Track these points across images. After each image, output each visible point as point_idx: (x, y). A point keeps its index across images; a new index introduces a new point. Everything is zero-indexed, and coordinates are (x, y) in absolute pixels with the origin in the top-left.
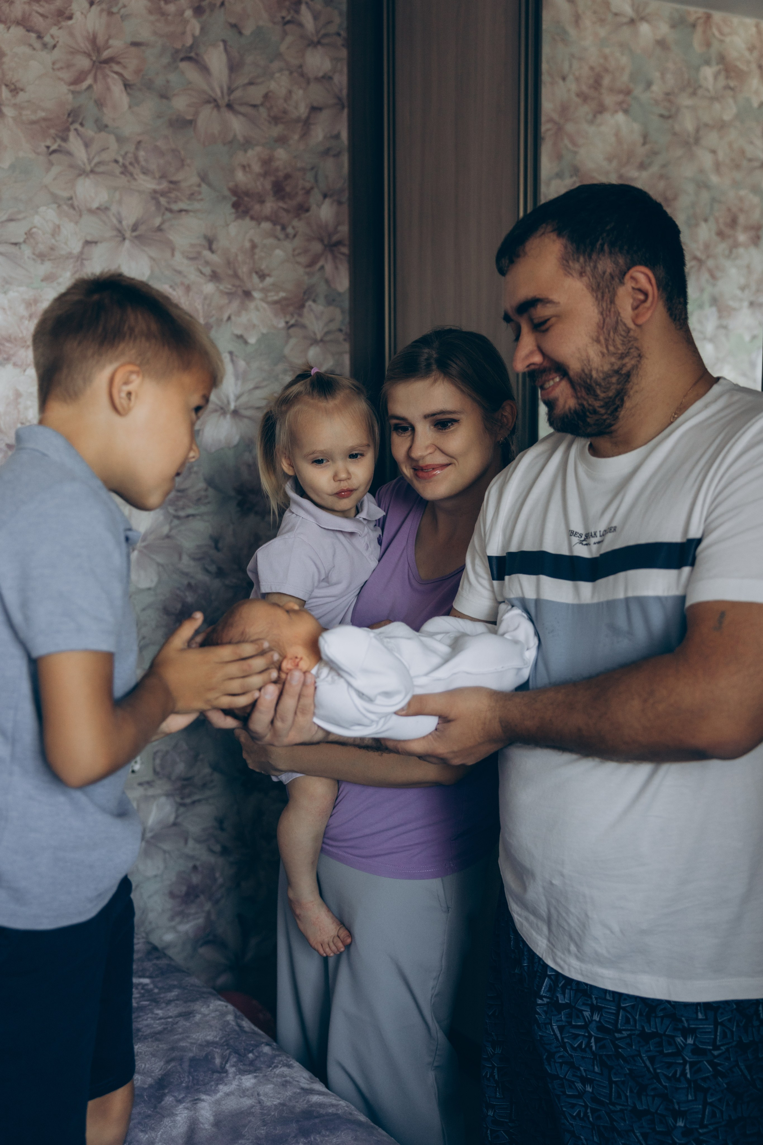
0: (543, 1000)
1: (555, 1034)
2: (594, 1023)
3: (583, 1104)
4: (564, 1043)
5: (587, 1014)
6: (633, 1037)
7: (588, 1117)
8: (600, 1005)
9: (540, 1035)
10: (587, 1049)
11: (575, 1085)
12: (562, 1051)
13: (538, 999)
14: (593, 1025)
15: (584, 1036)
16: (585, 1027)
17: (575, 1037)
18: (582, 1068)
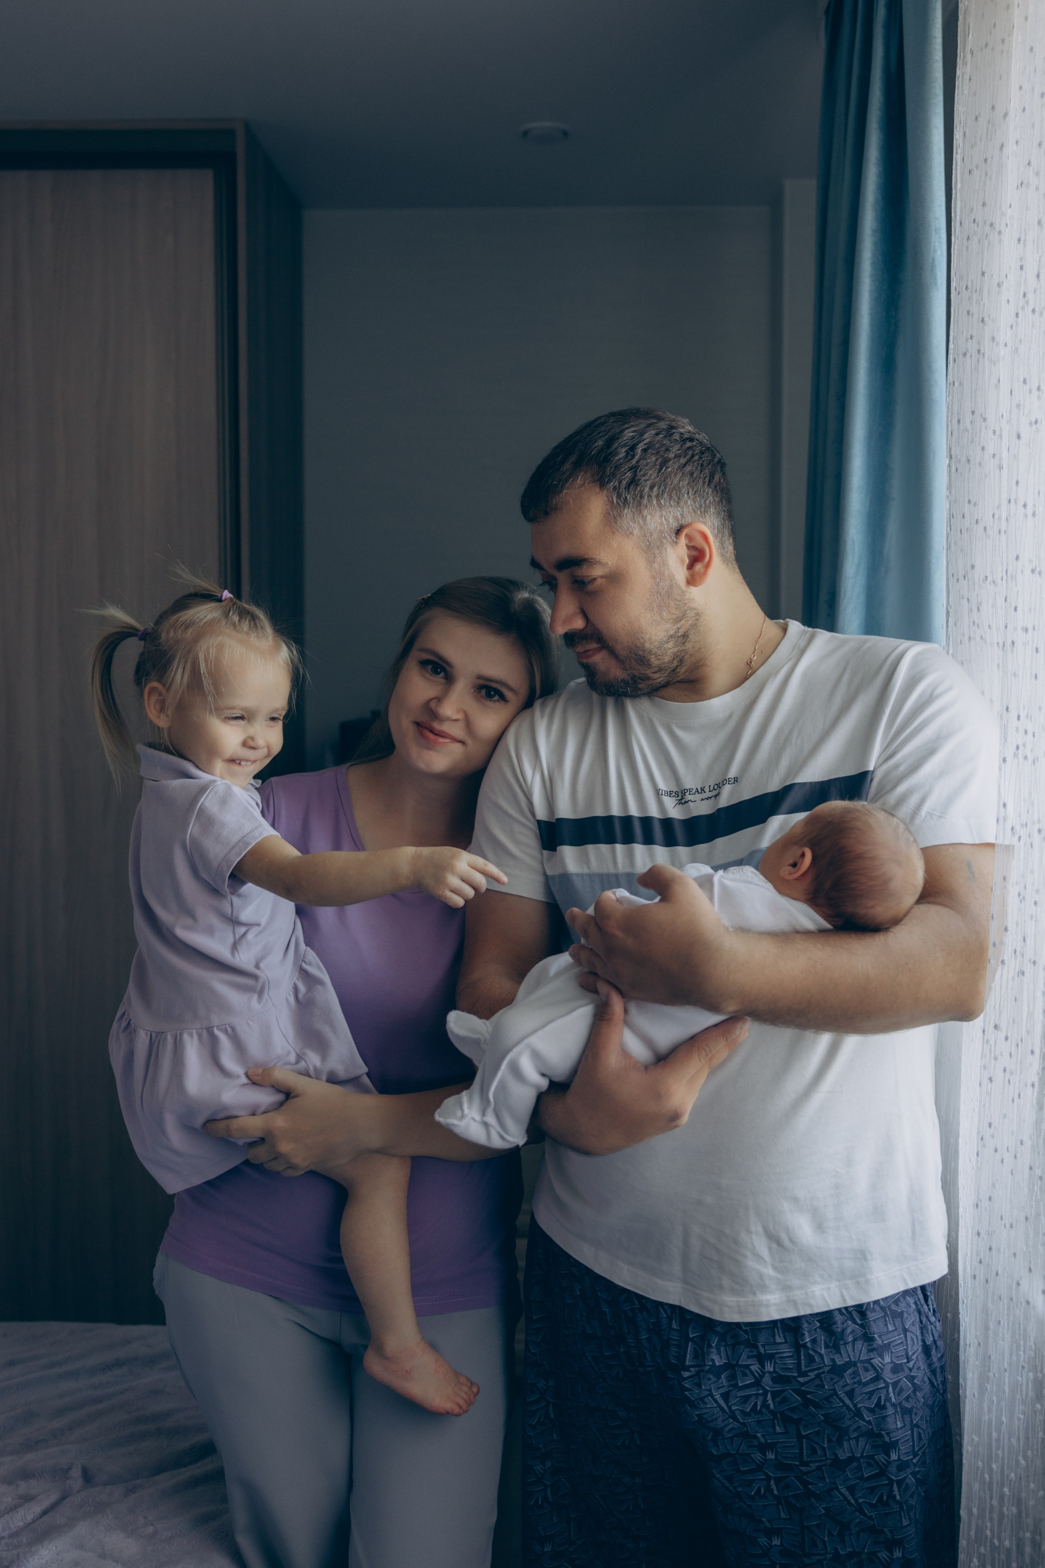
0: (690, 1371)
1: (719, 1406)
2: (767, 1375)
3: (764, 1477)
4: (733, 1412)
5: (755, 1368)
6: (822, 1375)
7: (772, 1491)
8: (770, 1352)
9: (697, 1415)
10: (764, 1410)
11: (751, 1458)
12: (732, 1422)
13: (683, 1373)
14: (767, 1380)
15: (757, 1394)
16: (757, 1383)
17: (746, 1399)
18: (759, 1435)
